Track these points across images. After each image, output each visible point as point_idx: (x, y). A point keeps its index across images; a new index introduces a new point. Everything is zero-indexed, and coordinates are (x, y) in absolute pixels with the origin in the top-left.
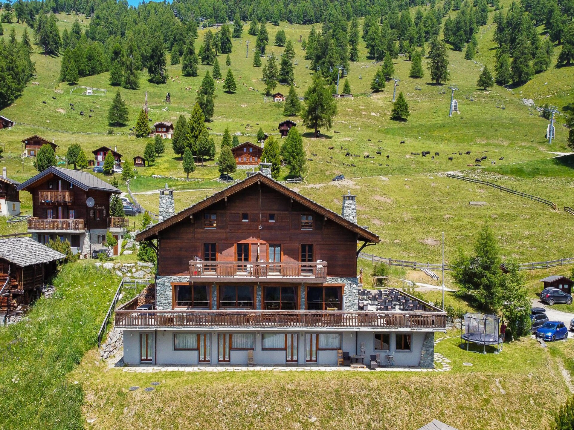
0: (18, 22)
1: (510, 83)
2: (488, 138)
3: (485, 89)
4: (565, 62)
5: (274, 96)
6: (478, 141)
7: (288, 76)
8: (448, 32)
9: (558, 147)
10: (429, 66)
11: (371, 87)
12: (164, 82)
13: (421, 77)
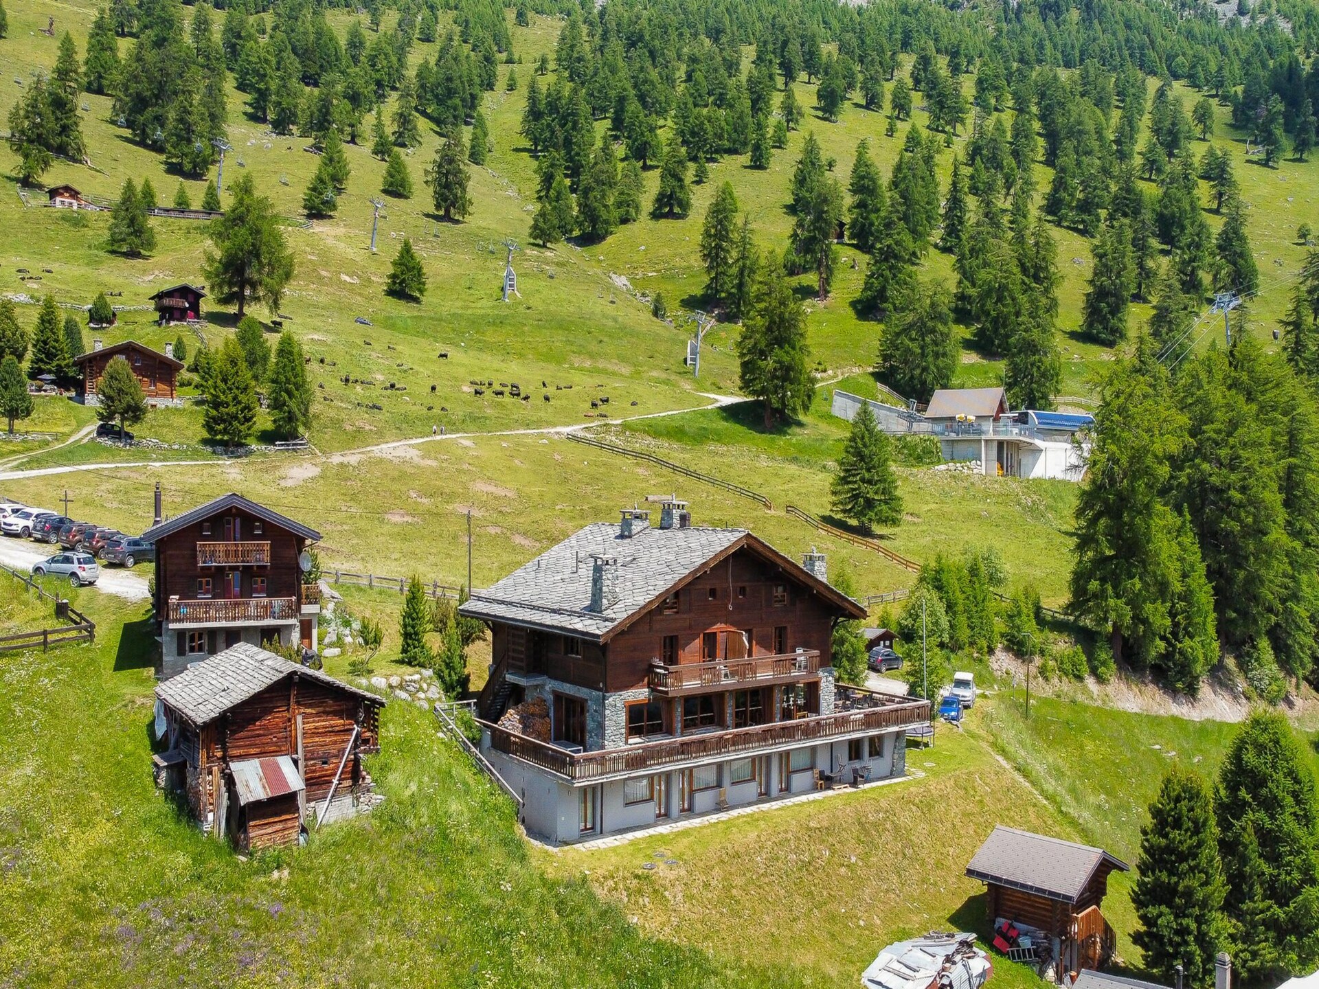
1: (576, 233)
2: (592, 356)
3: (544, 246)
4: (667, 210)
5: (53, 193)
6: (576, 360)
7: (68, 136)
8: (426, 92)
9: (708, 383)
10: (430, 178)
11: (303, 203)
13: (407, 198)
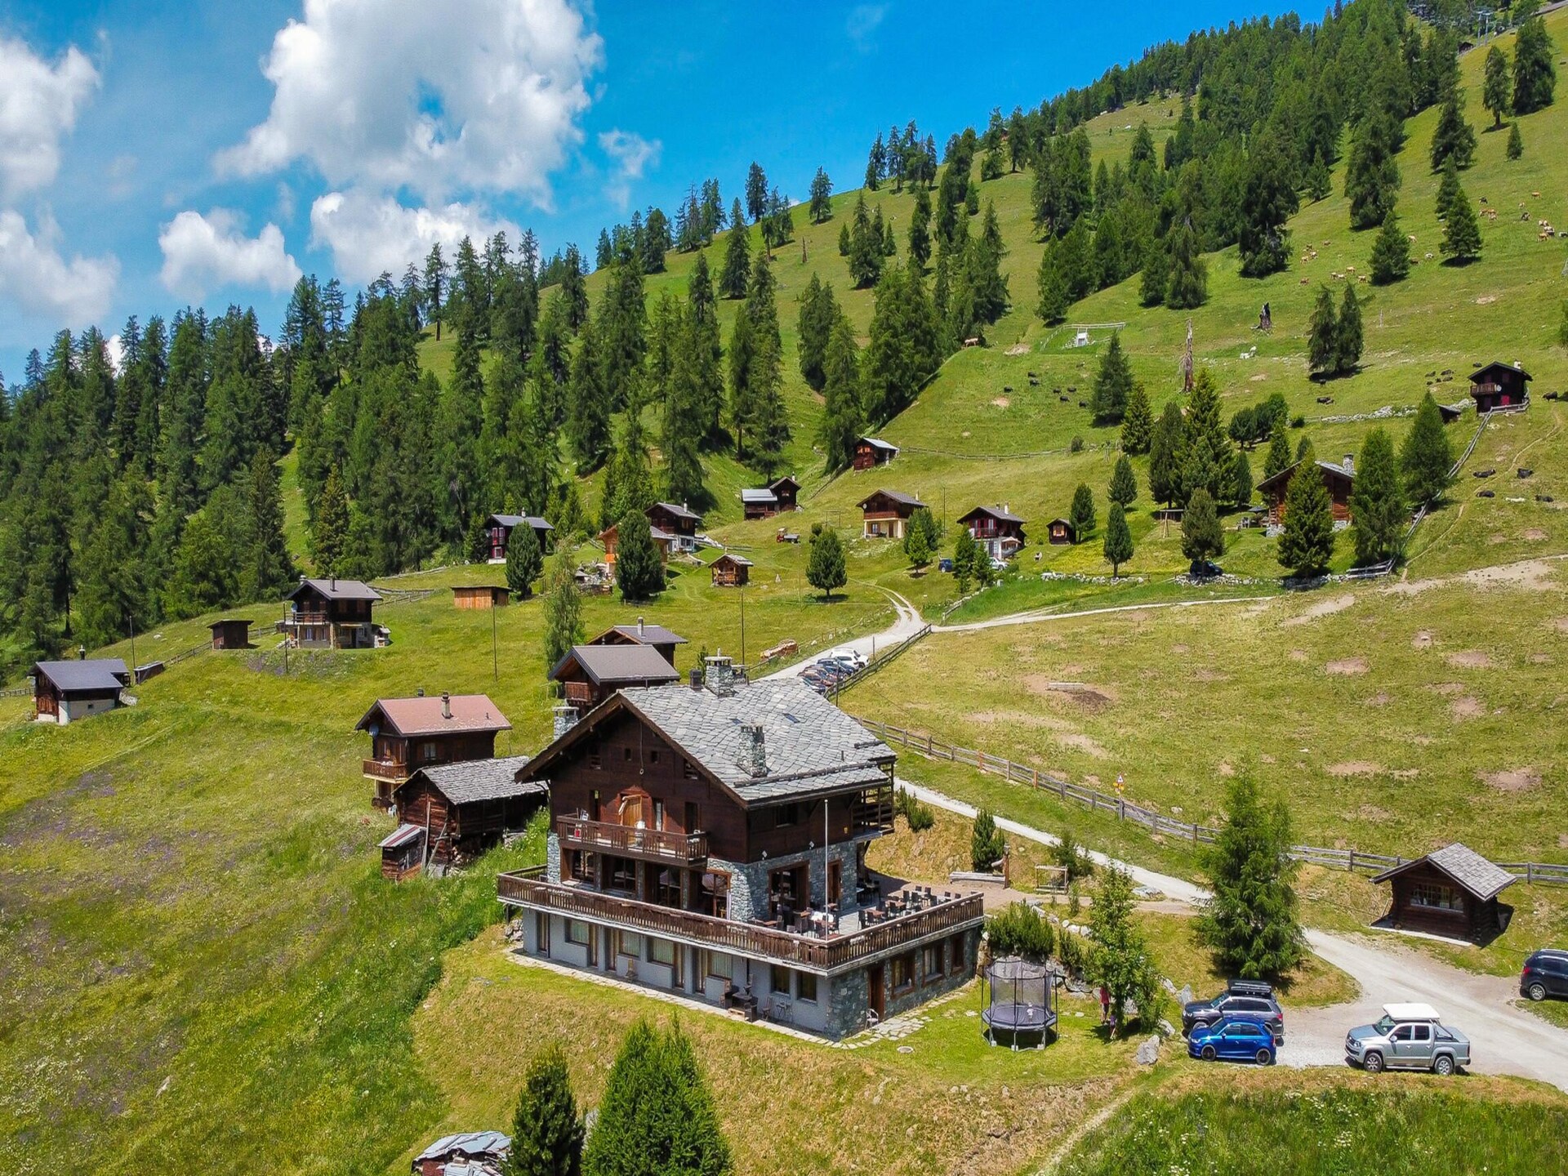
0: (1014, 171)
12: (1280, 267)
